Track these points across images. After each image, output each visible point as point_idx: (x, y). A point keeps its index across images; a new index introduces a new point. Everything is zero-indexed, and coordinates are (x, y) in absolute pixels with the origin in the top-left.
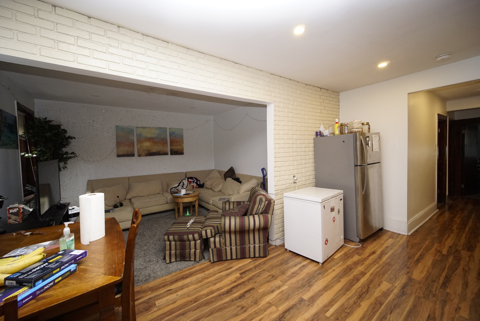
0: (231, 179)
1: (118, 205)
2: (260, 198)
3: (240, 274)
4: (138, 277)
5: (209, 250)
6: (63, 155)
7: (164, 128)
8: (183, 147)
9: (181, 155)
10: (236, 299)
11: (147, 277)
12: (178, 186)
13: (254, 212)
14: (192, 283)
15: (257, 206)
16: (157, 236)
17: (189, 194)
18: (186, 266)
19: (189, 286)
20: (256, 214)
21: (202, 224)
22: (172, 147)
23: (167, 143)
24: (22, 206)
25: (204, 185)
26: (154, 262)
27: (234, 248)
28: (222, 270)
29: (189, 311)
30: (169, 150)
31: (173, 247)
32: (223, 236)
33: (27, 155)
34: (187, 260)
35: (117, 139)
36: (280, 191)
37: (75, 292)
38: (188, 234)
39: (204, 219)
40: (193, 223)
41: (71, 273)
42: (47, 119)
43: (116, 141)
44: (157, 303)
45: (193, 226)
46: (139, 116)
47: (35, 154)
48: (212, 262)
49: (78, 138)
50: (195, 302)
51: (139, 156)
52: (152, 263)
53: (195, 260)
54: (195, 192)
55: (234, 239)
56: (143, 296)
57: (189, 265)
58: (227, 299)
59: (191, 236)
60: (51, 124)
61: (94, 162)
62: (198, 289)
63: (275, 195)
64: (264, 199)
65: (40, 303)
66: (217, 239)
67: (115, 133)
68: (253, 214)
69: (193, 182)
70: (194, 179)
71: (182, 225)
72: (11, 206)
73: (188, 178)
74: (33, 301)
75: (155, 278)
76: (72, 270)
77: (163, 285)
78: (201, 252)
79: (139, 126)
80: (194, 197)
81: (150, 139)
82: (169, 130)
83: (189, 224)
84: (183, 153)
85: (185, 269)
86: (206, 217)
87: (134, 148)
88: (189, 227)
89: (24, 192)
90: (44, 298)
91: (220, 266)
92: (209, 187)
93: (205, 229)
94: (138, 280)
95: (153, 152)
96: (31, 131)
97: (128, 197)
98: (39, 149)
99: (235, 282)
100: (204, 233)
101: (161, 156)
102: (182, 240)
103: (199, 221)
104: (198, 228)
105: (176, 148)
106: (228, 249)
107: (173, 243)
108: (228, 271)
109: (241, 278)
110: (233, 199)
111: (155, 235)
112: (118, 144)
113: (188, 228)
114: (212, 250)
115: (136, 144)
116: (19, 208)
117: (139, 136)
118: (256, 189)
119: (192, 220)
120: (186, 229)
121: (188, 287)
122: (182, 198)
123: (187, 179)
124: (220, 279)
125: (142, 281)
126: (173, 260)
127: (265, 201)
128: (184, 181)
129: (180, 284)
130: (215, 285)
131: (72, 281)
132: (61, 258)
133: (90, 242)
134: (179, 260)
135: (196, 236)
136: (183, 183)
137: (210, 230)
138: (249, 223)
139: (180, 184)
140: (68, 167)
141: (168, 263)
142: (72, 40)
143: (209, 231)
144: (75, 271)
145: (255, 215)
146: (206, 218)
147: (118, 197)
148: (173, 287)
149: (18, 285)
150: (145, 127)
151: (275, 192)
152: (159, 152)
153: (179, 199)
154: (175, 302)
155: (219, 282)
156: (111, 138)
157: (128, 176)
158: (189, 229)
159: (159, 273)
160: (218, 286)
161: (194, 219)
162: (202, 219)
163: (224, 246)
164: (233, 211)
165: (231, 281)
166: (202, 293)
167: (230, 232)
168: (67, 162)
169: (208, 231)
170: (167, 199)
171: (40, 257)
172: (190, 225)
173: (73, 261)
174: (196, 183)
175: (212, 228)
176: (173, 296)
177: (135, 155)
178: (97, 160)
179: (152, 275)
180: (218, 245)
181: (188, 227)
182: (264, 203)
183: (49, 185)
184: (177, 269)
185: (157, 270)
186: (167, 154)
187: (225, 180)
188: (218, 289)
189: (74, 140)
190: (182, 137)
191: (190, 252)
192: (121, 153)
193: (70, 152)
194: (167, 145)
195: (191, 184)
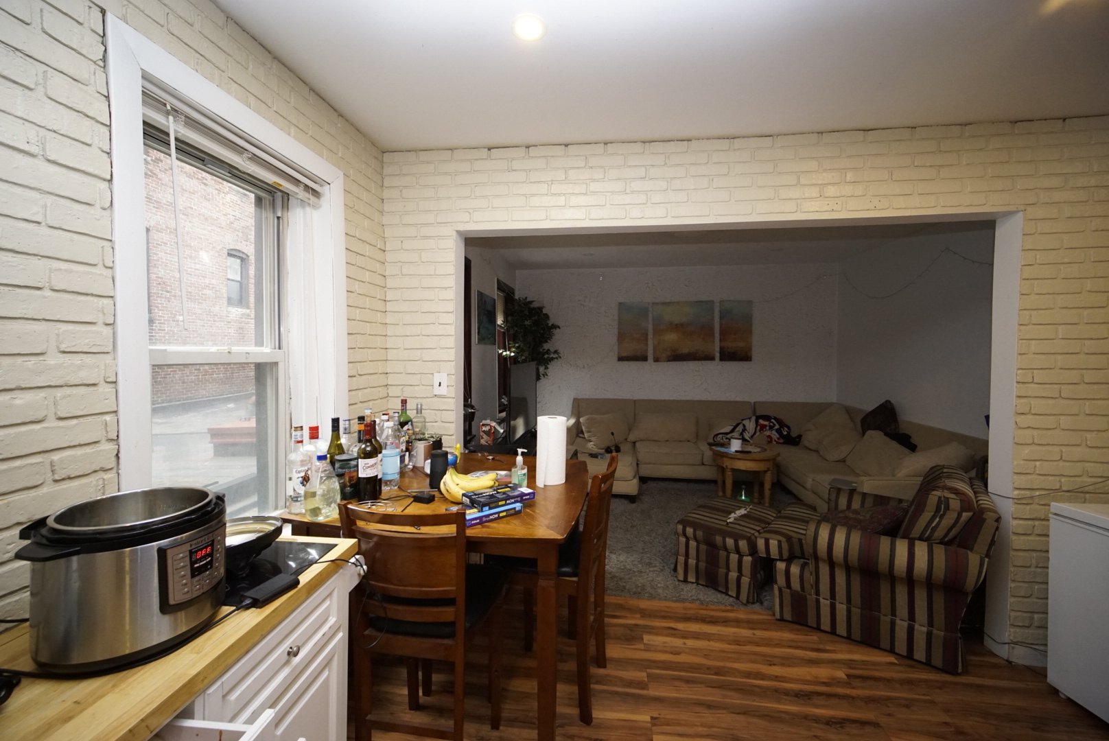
0: (881, 433)
1: (611, 447)
2: (940, 498)
3: (847, 675)
4: (625, 582)
5: (772, 589)
6: (544, 354)
7: (709, 301)
8: (751, 343)
9: (745, 362)
10: (817, 720)
11: (639, 589)
12: (732, 431)
13: (916, 532)
14: (719, 638)
15: (928, 519)
16: (671, 525)
17: (750, 452)
18: (715, 600)
19: (713, 640)
20: (920, 539)
21: (763, 525)
22: (723, 344)
23: (713, 335)
24: (493, 424)
25: (800, 439)
26: (655, 569)
27: (841, 608)
28: (800, 644)
29: (701, 683)
30: (717, 349)
31: (692, 552)
32: (812, 567)
33: (504, 353)
34: (720, 589)
35: (619, 329)
36: (1043, 492)
37: (514, 533)
38: (725, 534)
39: (775, 515)
40: (743, 516)
41: (516, 513)
42: (528, 300)
44: (647, 638)
45: (742, 523)
46: (657, 281)
47: (514, 352)
48: (779, 617)
49: (563, 327)
50: (716, 674)
51: (656, 360)
52: (652, 569)
53: (738, 597)
54: (766, 450)
55: (845, 587)
56: (626, 617)
57: (724, 601)
58: (793, 708)
59: (730, 542)
60: (532, 306)
61: (584, 367)
62: (730, 655)
63: (1015, 501)
64: (955, 504)
65: (484, 530)
66: (795, 570)
67: (616, 317)
68: (911, 536)
69: (771, 428)
70: (773, 420)
71: (716, 513)
72: (484, 422)
73: (758, 418)
74: (479, 526)
75: (652, 597)
76: (517, 509)
77: (663, 614)
78: (752, 585)
79: (658, 301)
80: (761, 460)
81: (676, 327)
82: (718, 304)
83: (733, 515)
84: (751, 357)
85: (713, 607)
86: (780, 512)
87: (647, 345)
88: (730, 523)
89: (499, 406)
90: (488, 527)
91: (798, 635)
92: (810, 447)
93: (767, 535)
94: (624, 587)
95: (682, 354)
96: (510, 318)
97: (632, 438)
98: (517, 345)
99: (825, 684)
100: (761, 543)
101: (700, 362)
102: (711, 544)
103: (759, 517)
104: (751, 528)
105: (732, 345)
106: (825, 603)
107: (693, 544)
108: (813, 655)
109: (848, 684)
110: (868, 485)
111: (668, 522)
112: (621, 337)
113: (728, 523)
114: (780, 590)
115: (650, 336)
116: (491, 426)
117: (658, 320)
118: (943, 473)
119: (743, 509)
120: (725, 523)
121: (709, 640)
122: (732, 458)
123: (753, 419)
124: (786, 661)
125: (629, 591)
126: (691, 578)
127: (958, 508)
128: (746, 422)
129: (694, 627)
130: (770, 665)
131: (514, 521)
132: (508, 491)
133: (545, 486)
134: (704, 584)
135: (743, 544)
136: (744, 426)
137: (776, 542)
138: (891, 555)
139: (735, 427)
140: (549, 374)
141: (682, 581)
142: (544, 188)
143: (773, 544)
144: (520, 512)
145: (917, 543)
146: (779, 515)
147: (612, 434)
148: (680, 626)
149: (470, 505)
150: (670, 303)
151: (1016, 492)
152: (696, 354)
153: (725, 459)
154: (678, 654)
155: (783, 665)
156: (609, 324)
157: (635, 399)
158: (730, 525)
159: (660, 591)
160: (777, 670)
161: (748, 510)
162: (770, 514)
163: (813, 592)
164: (854, 516)
165: (816, 677)
166: (737, 665)
167: (832, 564)
168: (548, 366)
169: (771, 541)
170: (703, 454)
171: (491, 483)
172: (735, 519)
173: (519, 499)
174: (778, 431)
175: (783, 539)
176: (677, 642)
177: (648, 358)
178: (588, 365)
179: (649, 589)
180: (796, 585)
181: (728, 521)
182: (955, 515)
183: (525, 399)
184: (697, 600)
185: (659, 585)
186: (712, 358)
187: (864, 434)
188: (777, 677)
189: (558, 330)
190: (748, 319)
191: (727, 575)
192: (624, 354)
193: (552, 350)
194: (714, 338)
195: (765, 433)
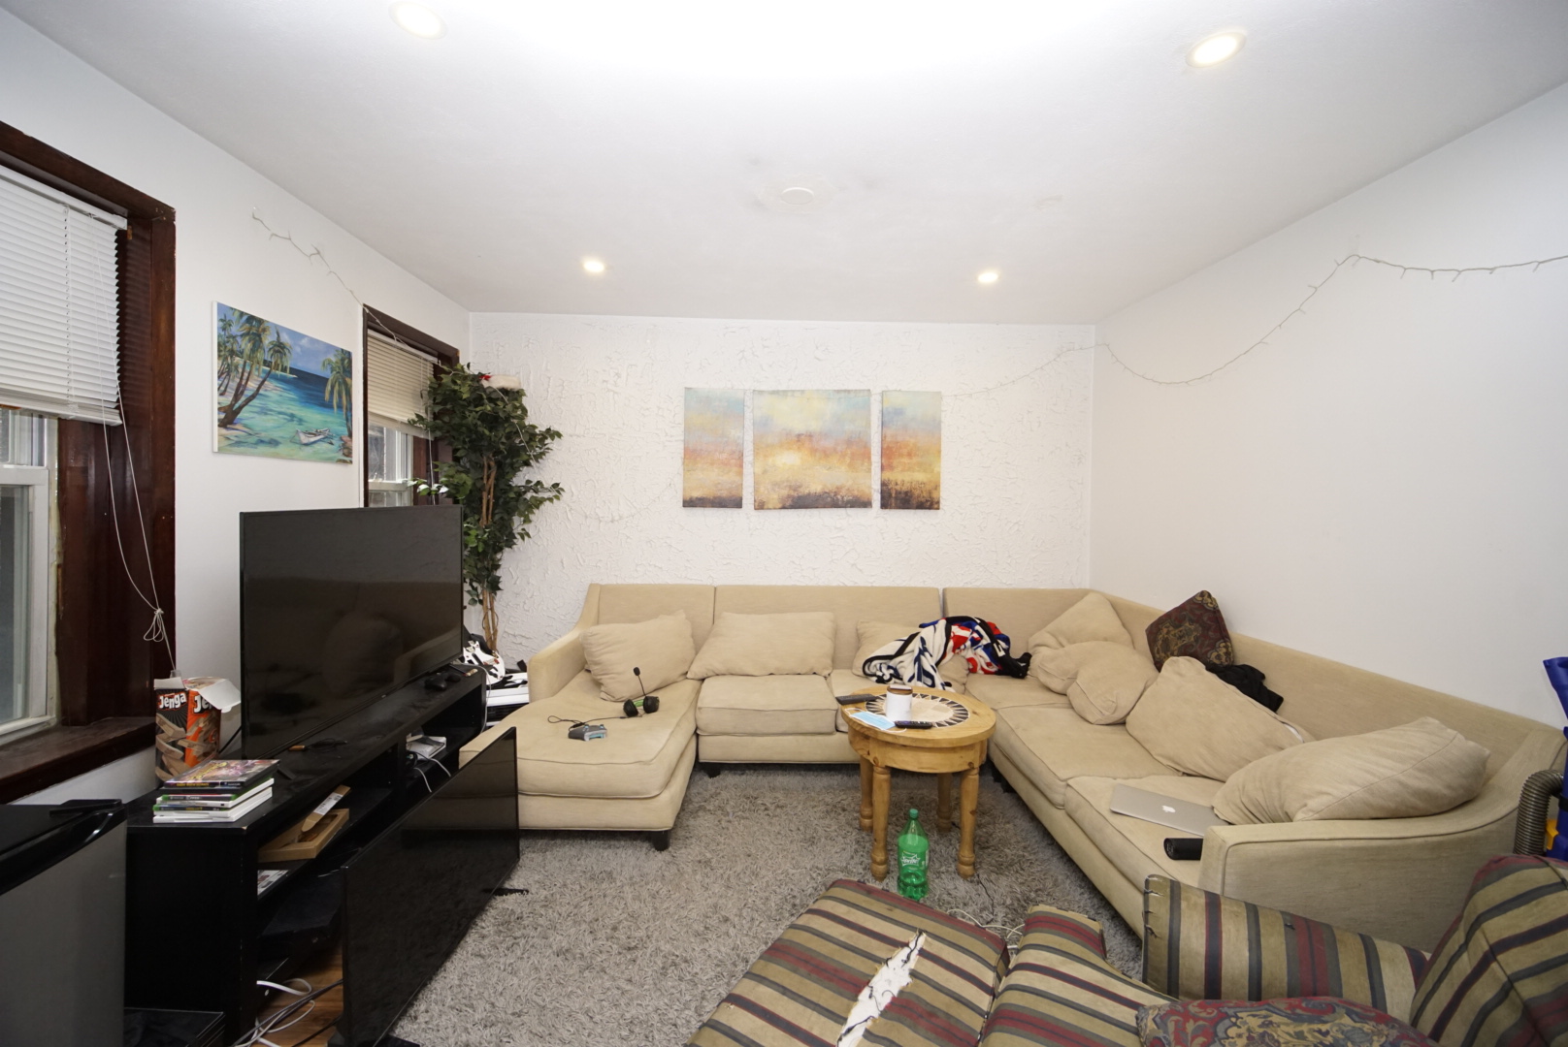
0: (1199, 666)
1: (639, 704)
6: (523, 491)
7: (860, 391)
8: (939, 473)
9: (927, 512)
12: (900, 652)
17: (928, 726)
22: (889, 475)
23: (868, 457)
30: (876, 486)
33: (422, 487)
35: (685, 441)
43: (682, 446)
46: (764, 347)
51: (760, 506)
61: (613, 521)
67: (680, 419)
69: (975, 642)
70: (978, 628)
73: (951, 621)
79: (763, 388)
81: (799, 440)
82: (879, 398)
84: (938, 503)
87: (741, 474)
95: (809, 494)
97: (697, 670)
101: (842, 510)
103: (940, 1001)
105: (905, 477)
112: (691, 456)
115: (748, 458)
117: (763, 425)
123: (942, 623)
128: (928, 633)
136: (923, 641)
147: (637, 671)
150: (785, 392)
152: (836, 494)
156: (667, 435)
168: (533, 516)
170: (837, 710)
174: (988, 649)
177: (744, 502)
178: (619, 514)
186: (866, 504)
187: (1159, 665)
189: (559, 441)
190: (934, 427)
192: (696, 494)
193: (547, 484)
194: (870, 463)
195: (963, 653)
